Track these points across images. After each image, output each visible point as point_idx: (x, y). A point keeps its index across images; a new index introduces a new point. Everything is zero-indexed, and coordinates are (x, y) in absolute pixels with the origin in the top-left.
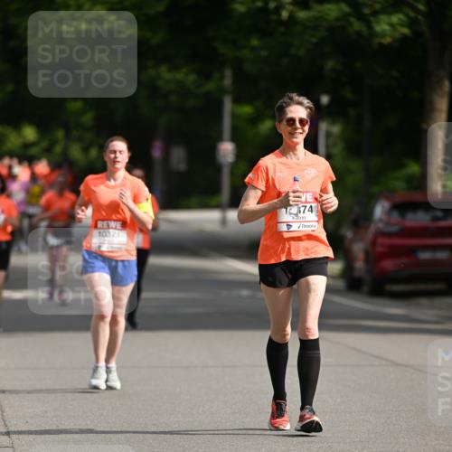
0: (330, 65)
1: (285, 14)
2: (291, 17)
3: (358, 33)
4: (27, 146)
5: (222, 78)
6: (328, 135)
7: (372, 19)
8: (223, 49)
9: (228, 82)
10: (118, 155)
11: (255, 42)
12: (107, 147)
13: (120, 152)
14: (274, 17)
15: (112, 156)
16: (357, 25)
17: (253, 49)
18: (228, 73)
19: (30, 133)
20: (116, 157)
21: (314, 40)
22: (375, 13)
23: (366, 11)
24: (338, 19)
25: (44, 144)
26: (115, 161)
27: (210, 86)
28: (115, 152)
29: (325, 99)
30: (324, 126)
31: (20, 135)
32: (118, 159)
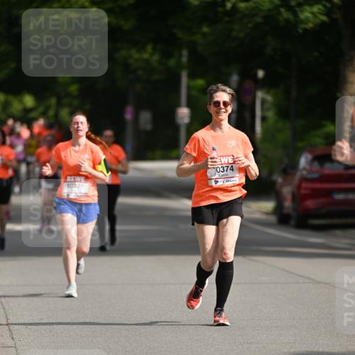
1: (229, 5)
2: (234, 7)
3: (287, 21)
4: (27, 111)
5: (180, 56)
6: (263, 101)
7: (297, 9)
8: (180, 34)
9: (184, 59)
10: (80, 125)
11: (205, 29)
13: (81, 123)
14: (220, 9)
16: (285, 14)
17: (204, 35)
18: (185, 52)
19: (29, 101)
21: (250, 25)
22: (300, 5)
23: (293, 3)
25: (41, 109)
27: (172, 62)
28: (78, 123)
29: (261, 74)
30: (260, 95)
31: (21, 101)
32: (80, 129)
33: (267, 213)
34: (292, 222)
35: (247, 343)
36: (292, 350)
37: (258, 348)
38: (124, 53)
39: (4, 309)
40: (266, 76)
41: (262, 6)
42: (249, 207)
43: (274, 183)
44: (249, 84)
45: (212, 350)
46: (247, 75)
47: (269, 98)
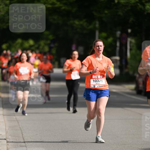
0: (131, 19)
1: (116, 1)
2: (118, 2)
3: (141, 9)
4: (31, 46)
5: (95, 24)
6: (131, 42)
8: (95, 14)
9: (97, 25)
10: (100, 47)
11: (106, 12)
12: (95, 44)
13: (101, 46)
14: (113, 3)
15: (98, 48)
16: (140, 6)
17: (106, 14)
18: (97, 22)
19: (31, 42)
20: (99, 49)
21: (126, 10)
22: (146, 2)
23: (144, 1)
24: (134, 3)
25: (37, 46)
26: (99, 50)
27: (91, 27)
28: (99, 46)
29: (129, 31)
30: (129, 40)
31: (28, 43)
32: (100, 49)
33: (132, 90)
34: (143, 93)
35: (124, 145)
36: (143, 147)
37: (128, 146)
38: (71, 22)
39: (21, 130)
40: (132, 32)
41: (131, 2)
42: (124, 87)
43: (135, 77)
44: (124, 35)
45: (109, 147)
46: (124, 31)
47: (133, 41)
